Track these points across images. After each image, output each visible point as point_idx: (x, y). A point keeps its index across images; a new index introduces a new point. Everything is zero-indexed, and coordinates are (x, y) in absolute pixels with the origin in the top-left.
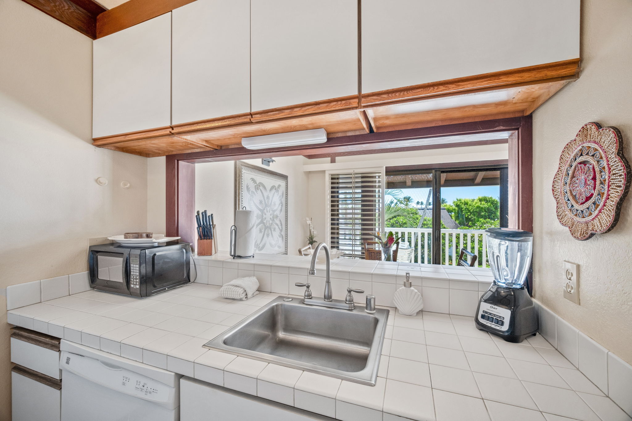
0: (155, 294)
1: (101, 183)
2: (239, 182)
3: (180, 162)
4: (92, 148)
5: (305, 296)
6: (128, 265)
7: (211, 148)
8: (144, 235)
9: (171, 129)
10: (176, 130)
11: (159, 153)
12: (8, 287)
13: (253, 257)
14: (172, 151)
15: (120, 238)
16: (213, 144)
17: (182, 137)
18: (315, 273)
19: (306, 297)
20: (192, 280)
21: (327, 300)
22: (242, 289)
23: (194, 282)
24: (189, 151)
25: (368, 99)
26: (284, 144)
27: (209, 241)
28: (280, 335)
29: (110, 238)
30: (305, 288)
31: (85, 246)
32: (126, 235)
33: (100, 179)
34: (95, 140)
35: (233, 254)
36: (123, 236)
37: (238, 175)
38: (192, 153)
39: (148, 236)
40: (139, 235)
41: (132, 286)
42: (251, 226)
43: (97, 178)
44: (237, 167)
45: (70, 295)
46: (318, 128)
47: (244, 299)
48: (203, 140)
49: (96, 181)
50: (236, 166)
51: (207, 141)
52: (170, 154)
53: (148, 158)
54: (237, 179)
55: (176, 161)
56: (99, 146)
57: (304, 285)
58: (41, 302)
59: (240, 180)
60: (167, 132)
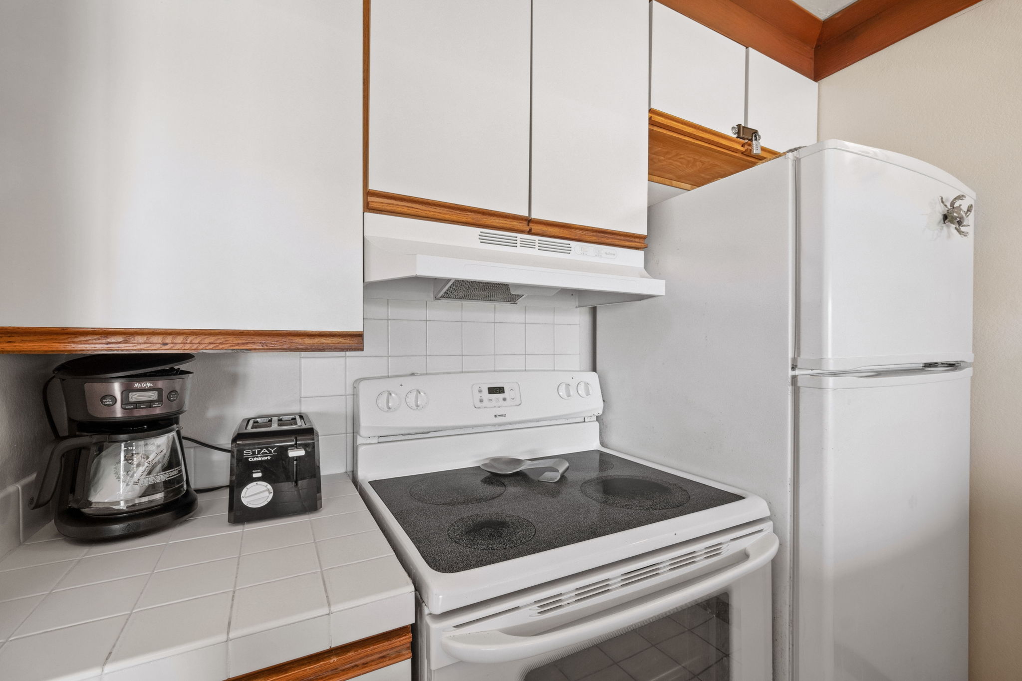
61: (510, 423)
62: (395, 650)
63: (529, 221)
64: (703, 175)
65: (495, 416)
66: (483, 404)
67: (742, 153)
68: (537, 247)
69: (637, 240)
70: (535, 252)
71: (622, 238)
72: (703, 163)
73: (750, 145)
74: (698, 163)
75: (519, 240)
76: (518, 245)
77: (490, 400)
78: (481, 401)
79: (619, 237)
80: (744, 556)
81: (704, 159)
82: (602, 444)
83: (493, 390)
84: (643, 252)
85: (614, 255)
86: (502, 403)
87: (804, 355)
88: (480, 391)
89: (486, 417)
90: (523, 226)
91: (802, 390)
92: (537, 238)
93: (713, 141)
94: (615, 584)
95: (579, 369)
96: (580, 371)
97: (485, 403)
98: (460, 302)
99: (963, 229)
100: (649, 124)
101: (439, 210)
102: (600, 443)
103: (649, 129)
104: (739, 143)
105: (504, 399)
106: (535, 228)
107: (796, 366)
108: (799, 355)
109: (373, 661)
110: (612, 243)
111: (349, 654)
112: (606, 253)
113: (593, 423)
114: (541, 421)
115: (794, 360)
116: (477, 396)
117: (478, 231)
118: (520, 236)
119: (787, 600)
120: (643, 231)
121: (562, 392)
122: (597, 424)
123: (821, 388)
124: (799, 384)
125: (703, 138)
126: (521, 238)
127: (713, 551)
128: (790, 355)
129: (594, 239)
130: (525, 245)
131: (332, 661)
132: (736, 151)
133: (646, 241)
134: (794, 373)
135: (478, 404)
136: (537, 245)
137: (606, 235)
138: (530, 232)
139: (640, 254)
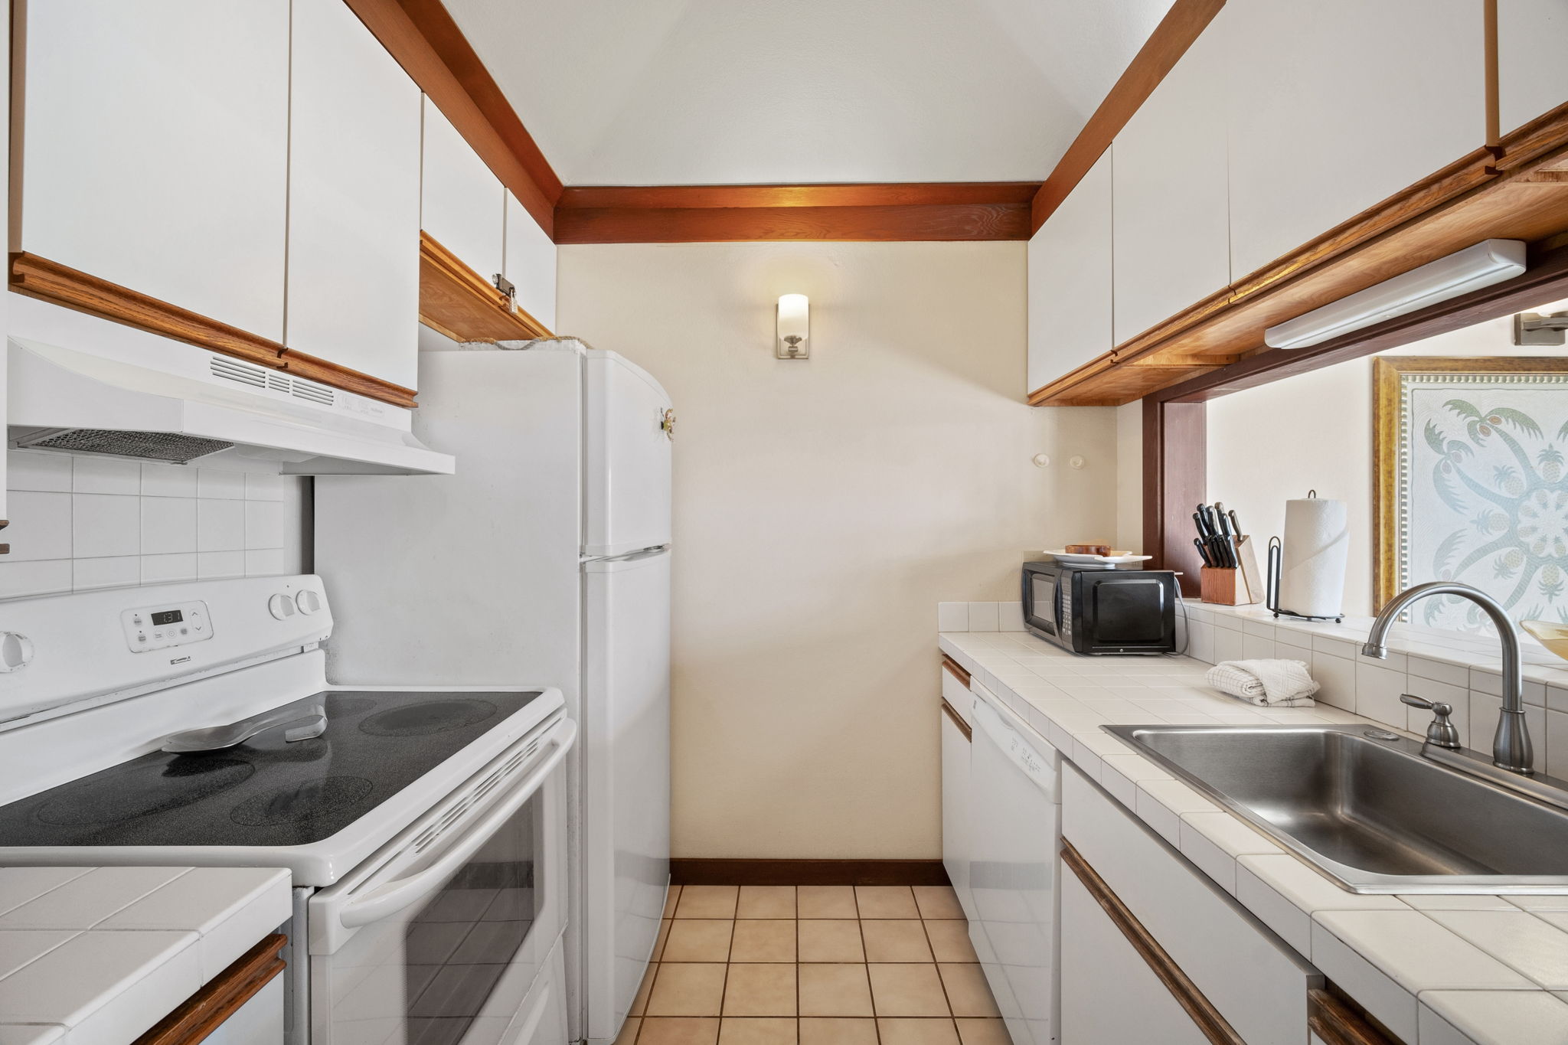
0: (1100, 654)
1: (1040, 463)
2: (1390, 421)
3: (1166, 405)
4: (1026, 410)
5: (1429, 737)
6: (1059, 596)
7: (1213, 365)
8: (1093, 549)
9: (1114, 355)
10: (1122, 354)
11: (1134, 395)
12: (939, 604)
13: (1338, 621)
14: (1153, 386)
15: (1061, 553)
16: (1214, 357)
17: (1135, 363)
18: (1381, 655)
19: (1432, 741)
20: (1179, 646)
21: (1505, 767)
22: (1251, 678)
23: (1182, 653)
24: (1181, 380)
25: (1528, 141)
26: (1379, 316)
27: (1227, 571)
28: (1339, 812)
29: (1045, 552)
30: (1430, 715)
31: (1018, 561)
32: (1068, 549)
33: (1039, 458)
34: (1031, 397)
35: (1272, 606)
36: (1064, 551)
37: (1383, 402)
38: (1186, 382)
39: (1099, 551)
40: (1086, 550)
41: (1064, 630)
42: (1325, 538)
43: (1033, 457)
44: (1379, 379)
45: (999, 632)
46: (1466, 245)
47: (1257, 701)
48: (1187, 355)
49: (1034, 460)
50: (1376, 377)
51: (1195, 356)
52: (1151, 391)
53: (1118, 408)
54: (1382, 413)
55: (1159, 405)
56: (1036, 405)
57: (1426, 704)
58: (968, 632)
59: (1396, 413)
60: (1107, 363)
61: (200, 670)
62: (261, 969)
63: (281, 351)
64: (443, 310)
65: (172, 662)
66: (147, 645)
67: (500, 307)
68: (291, 392)
69: (405, 396)
70: (288, 398)
71: (391, 391)
72: (451, 299)
73: (507, 300)
74: (445, 298)
75: (267, 377)
76: (267, 385)
77: (159, 636)
78: (142, 639)
79: (387, 390)
80: (553, 746)
81: (454, 297)
82: (329, 681)
83: (160, 619)
84: (410, 412)
85: (381, 412)
86: (180, 638)
87: (592, 544)
88: (138, 622)
89: (156, 666)
90: (271, 357)
91: (589, 576)
92: (291, 378)
93: (477, 287)
94: (469, 802)
95: (283, 573)
96: (284, 575)
97: (151, 641)
98: (70, 455)
99: (671, 435)
100: (421, 249)
101: (151, 312)
102: (327, 680)
103: (420, 256)
104: (497, 294)
105: (184, 632)
106: (293, 364)
107: (584, 553)
108: (586, 543)
109: (239, 993)
110: (383, 397)
111: (219, 990)
112: (372, 409)
113: (315, 652)
114: (240, 661)
115: (582, 547)
116: (134, 632)
117: (211, 354)
118: (269, 371)
119: (578, 781)
120: (414, 387)
121: (277, 607)
122: (322, 653)
123: (604, 572)
124: (587, 570)
125: (468, 280)
126: (270, 376)
127: (532, 747)
128: (579, 543)
129: (362, 389)
130: (276, 386)
131: (201, 1007)
132: (494, 302)
133: (416, 399)
134: (583, 559)
135: (137, 645)
136: (291, 387)
137: (374, 385)
138: (283, 368)
139: (406, 414)
